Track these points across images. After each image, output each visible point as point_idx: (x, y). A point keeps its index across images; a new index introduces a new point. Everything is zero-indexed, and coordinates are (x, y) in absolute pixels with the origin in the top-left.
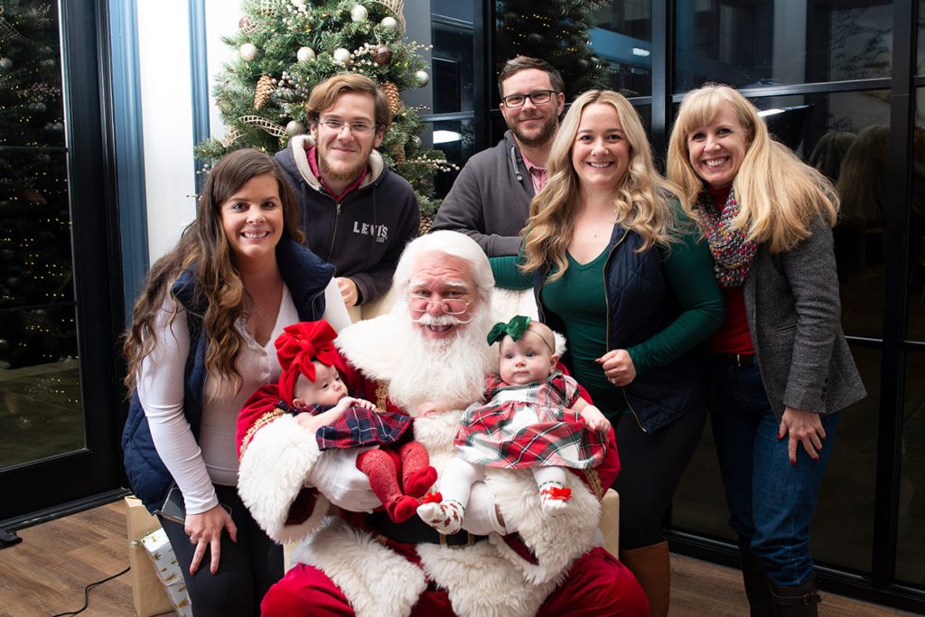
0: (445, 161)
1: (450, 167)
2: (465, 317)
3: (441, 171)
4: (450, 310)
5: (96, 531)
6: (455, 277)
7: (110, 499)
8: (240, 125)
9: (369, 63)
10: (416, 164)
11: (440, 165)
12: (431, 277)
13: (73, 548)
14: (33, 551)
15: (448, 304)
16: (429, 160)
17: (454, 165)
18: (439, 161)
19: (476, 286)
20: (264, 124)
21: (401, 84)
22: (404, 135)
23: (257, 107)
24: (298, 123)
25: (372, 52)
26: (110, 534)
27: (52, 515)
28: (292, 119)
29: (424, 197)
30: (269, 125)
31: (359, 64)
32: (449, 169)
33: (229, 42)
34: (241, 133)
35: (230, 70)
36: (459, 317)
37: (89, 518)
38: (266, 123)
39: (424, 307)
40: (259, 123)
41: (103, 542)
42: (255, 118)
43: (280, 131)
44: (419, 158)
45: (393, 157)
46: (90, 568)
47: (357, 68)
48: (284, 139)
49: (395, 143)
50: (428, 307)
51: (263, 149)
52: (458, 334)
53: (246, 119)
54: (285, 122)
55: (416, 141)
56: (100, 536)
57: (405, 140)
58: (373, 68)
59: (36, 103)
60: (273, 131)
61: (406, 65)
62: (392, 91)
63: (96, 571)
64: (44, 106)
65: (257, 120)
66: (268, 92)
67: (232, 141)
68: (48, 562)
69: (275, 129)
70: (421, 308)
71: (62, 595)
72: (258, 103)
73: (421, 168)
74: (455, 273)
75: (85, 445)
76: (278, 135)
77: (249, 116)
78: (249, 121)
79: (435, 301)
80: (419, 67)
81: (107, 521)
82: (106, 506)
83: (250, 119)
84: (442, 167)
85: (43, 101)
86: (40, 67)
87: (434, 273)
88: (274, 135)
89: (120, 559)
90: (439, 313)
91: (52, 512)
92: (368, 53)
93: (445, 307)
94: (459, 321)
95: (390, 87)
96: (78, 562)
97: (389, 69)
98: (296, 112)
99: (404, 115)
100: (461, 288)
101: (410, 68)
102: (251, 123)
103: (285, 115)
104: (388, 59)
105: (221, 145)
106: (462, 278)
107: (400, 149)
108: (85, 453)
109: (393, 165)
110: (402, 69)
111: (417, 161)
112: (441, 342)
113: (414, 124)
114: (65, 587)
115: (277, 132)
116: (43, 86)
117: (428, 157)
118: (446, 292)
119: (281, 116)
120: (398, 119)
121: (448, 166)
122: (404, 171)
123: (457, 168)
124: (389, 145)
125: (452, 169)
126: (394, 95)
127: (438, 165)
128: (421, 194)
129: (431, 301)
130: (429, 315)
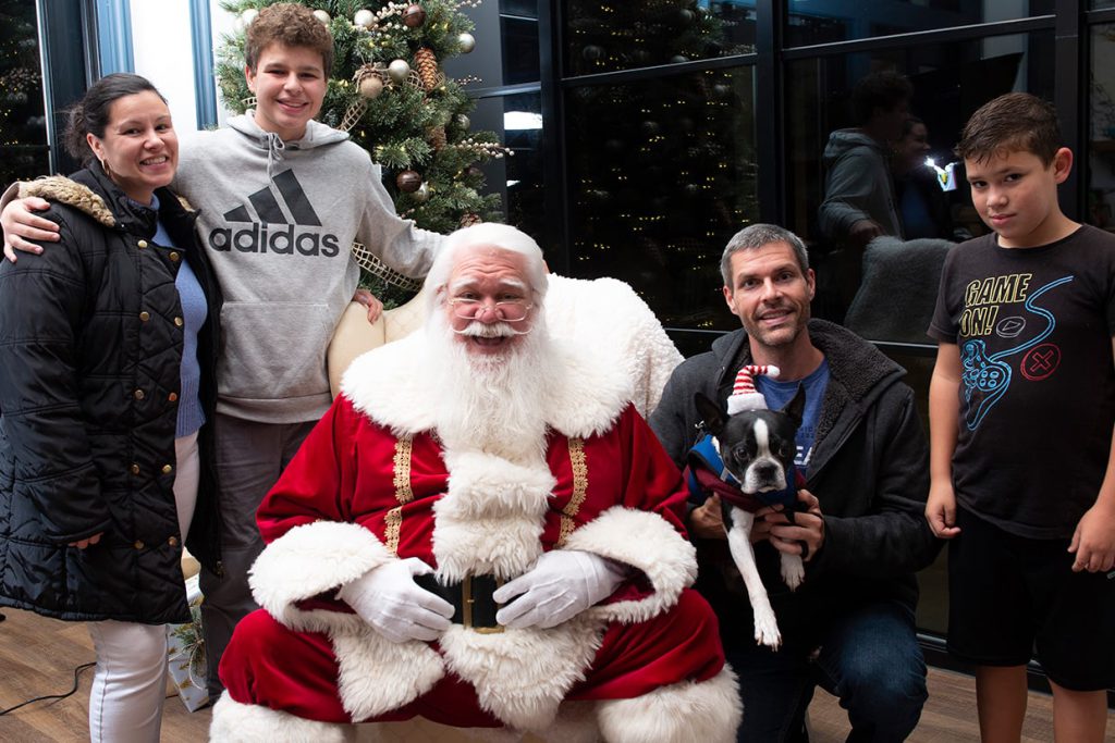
0: (495, 145)
1: (503, 151)
2: (521, 326)
4: (505, 317)
6: (512, 275)
9: (397, 26)
10: (460, 151)
11: (491, 149)
12: (480, 275)
13: (64, 627)
15: (502, 311)
16: (476, 144)
17: (507, 149)
18: (488, 145)
21: (440, 52)
22: (444, 113)
25: (399, 13)
29: (470, 189)
31: (385, 29)
32: (501, 155)
33: (230, 9)
35: (231, 43)
36: (516, 326)
39: (473, 313)
44: (464, 142)
45: (429, 142)
47: (383, 32)
49: (432, 123)
50: (478, 315)
52: (513, 348)
55: (462, 121)
57: (445, 119)
58: (401, 33)
59: (15, 93)
61: (446, 27)
62: (427, 60)
64: (24, 97)
68: (34, 642)
70: (468, 315)
71: (48, 678)
73: (466, 153)
74: (510, 271)
80: (463, 29)
84: (494, 153)
85: (23, 91)
86: (19, 49)
87: (484, 269)
90: (491, 322)
92: (395, 15)
93: (499, 314)
94: (516, 332)
95: (425, 55)
97: (425, 32)
99: (443, 88)
100: (519, 289)
101: (450, 30)
104: (421, 20)
106: (517, 276)
107: (438, 131)
109: (429, 150)
110: (439, 32)
111: (461, 146)
112: (494, 358)
113: (456, 100)
114: (52, 669)
116: (24, 72)
117: (475, 141)
120: (435, 94)
121: (500, 151)
122: (445, 158)
123: (512, 153)
124: (423, 127)
125: (507, 154)
126: (430, 65)
127: (488, 149)
128: (467, 186)
129: (481, 307)
130: (479, 324)
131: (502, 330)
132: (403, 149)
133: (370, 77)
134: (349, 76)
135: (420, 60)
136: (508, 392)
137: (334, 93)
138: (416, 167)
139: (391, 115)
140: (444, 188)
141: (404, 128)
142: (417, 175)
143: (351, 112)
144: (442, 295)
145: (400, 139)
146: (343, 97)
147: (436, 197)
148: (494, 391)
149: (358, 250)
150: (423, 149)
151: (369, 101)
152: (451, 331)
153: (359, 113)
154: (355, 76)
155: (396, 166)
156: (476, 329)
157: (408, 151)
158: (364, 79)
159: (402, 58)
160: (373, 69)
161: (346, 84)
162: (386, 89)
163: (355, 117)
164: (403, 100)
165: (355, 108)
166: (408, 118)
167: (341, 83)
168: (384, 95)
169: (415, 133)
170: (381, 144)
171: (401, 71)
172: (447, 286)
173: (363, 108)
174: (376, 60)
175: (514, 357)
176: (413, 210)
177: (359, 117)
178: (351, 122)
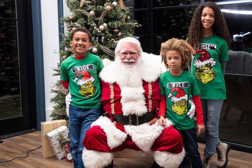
0: (137, 24)
3: (136, 27)
5: (26, 140)
6: (133, 49)
7: (29, 132)
8: (76, 12)
11: (136, 25)
12: (127, 49)
13: (20, 144)
14: (7, 144)
15: (132, 56)
16: (133, 23)
17: (140, 25)
18: (136, 24)
19: (138, 52)
20: (83, 11)
22: (125, 15)
23: (81, 6)
24: (93, 11)
26: (31, 140)
27: (11, 136)
28: (91, 10)
29: (131, 34)
30: (84, 12)
32: (138, 26)
34: (76, 14)
36: (135, 60)
37: (23, 137)
38: (84, 11)
39: (125, 57)
40: (82, 11)
41: (30, 142)
42: (80, 10)
43: (88, 14)
44: (130, 23)
45: (122, 22)
46: (27, 148)
48: (89, 16)
49: (122, 18)
50: (126, 57)
51: (83, 19)
52: (134, 64)
53: (77, 10)
54: (89, 11)
55: (129, 17)
56: (28, 141)
57: (125, 17)
60: (86, 14)
62: (121, 2)
63: (28, 148)
64: (4, 5)
65: (81, 10)
66: (84, 2)
67: (73, 17)
68: (13, 147)
69: (86, 13)
70: (124, 57)
71: (19, 154)
72: (81, 5)
73: (130, 25)
74: (133, 48)
75: (22, 114)
76: (87, 15)
77: (78, 9)
78: (78, 11)
79: (128, 56)
81: (29, 137)
82: (28, 134)
83: (79, 10)
84: (136, 26)
85: (4, 3)
87: (127, 48)
88: (86, 15)
89: (36, 146)
90: (129, 59)
91: (11, 135)
93: (131, 57)
94: (135, 61)
96: (22, 147)
98: (93, 8)
99: (125, 9)
100: (135, 52)
102: (79, 11)
103: (89, 9)
105: (69, 18)
106: (135, 50)
107: (124, 20)
108: (21, 117)
109: (122, 24)
113: (128, 12)
114: (20, 152)
115: (87, 14)
117: (132, 22)
118: (131, 53)
119: (88, 9)
120: (123, 10)
121: (138, 25)
122: (125, 26)
123: (141, 26)
124: (120, 18)
125: (140, 26)
126: (122, 3)
127: (135, 25)
128: (130, 33)
129: (127, 56)
130: (127, 59)
131: (131, 60)
132: (115, 24)
133: (108, 6)
134: (103, 5)
135: (120, 2)
136: (133, 73)
137: (99, 9)
138: (119, 28)
139: (113, 15)
140: (125, 34)
141: (116, 18)
142: (119, 30)
143: (103, 14)
144: (119, 53)
145: (115, 21)
146: (101, 10)
147: (123, 36)
148: (130, 72)
149: (104, 48)
150: (120, 24)
151: (107, 11)
152: (120, 61)
153: (105, 14)
154: (105, 5)
155: (114, 28)
156: (126, 60)
157: (117, 24)
158: (107, 6)
159: (115, 1)
160: (109, 4)
161: (102, 7)
162: (112, 8)
163: (104, 15)
164: (115, 11)
165: (104, 13)
166: (117, 16)
167: (101, 7)
168: (111, 10)
169: (118, 20)
170: (110, 22)
171: (115, 4)
172: (120, 51)
173: (106, 13)
174: (109, 2)
175: (134, 66)
176: (117, 39)
177: (105, 15)
178: (103, 16)
